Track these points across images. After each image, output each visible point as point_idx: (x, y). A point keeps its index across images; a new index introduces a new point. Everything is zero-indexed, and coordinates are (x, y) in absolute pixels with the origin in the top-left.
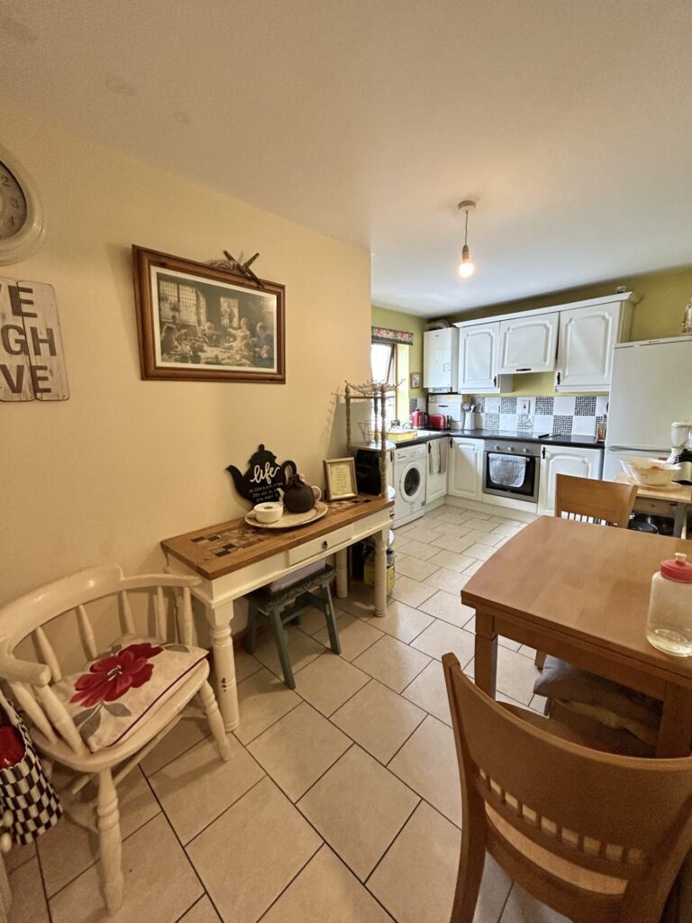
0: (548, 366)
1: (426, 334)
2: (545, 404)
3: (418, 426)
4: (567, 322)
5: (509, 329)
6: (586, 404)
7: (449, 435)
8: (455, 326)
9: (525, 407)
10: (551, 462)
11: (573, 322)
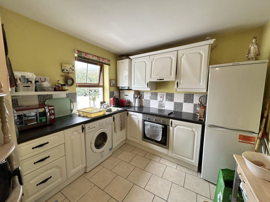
0: (172, 78)
1: (118, 61)
2: (170, 97)
3: (113, 105)
4: (181, 56)
5: (154, 59)
6: (189, 97)
7: (126, 110)
8: (129, 58)
9: (161, 97)
10: (175, 129)
11: (184, 56)
